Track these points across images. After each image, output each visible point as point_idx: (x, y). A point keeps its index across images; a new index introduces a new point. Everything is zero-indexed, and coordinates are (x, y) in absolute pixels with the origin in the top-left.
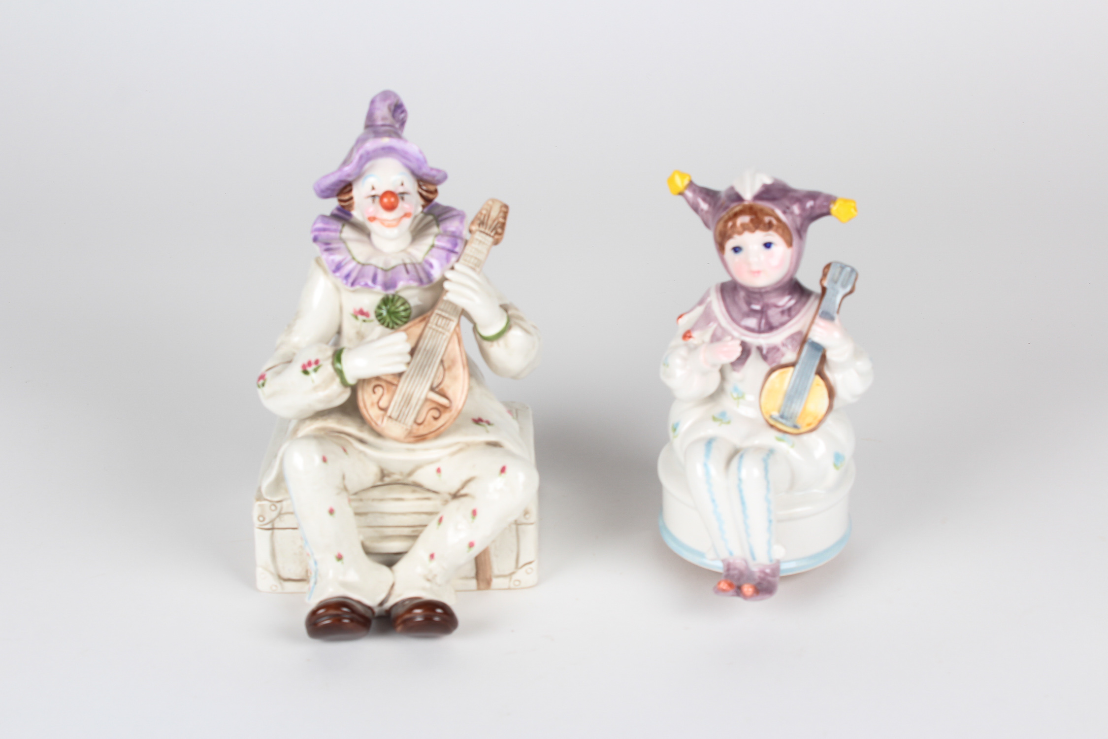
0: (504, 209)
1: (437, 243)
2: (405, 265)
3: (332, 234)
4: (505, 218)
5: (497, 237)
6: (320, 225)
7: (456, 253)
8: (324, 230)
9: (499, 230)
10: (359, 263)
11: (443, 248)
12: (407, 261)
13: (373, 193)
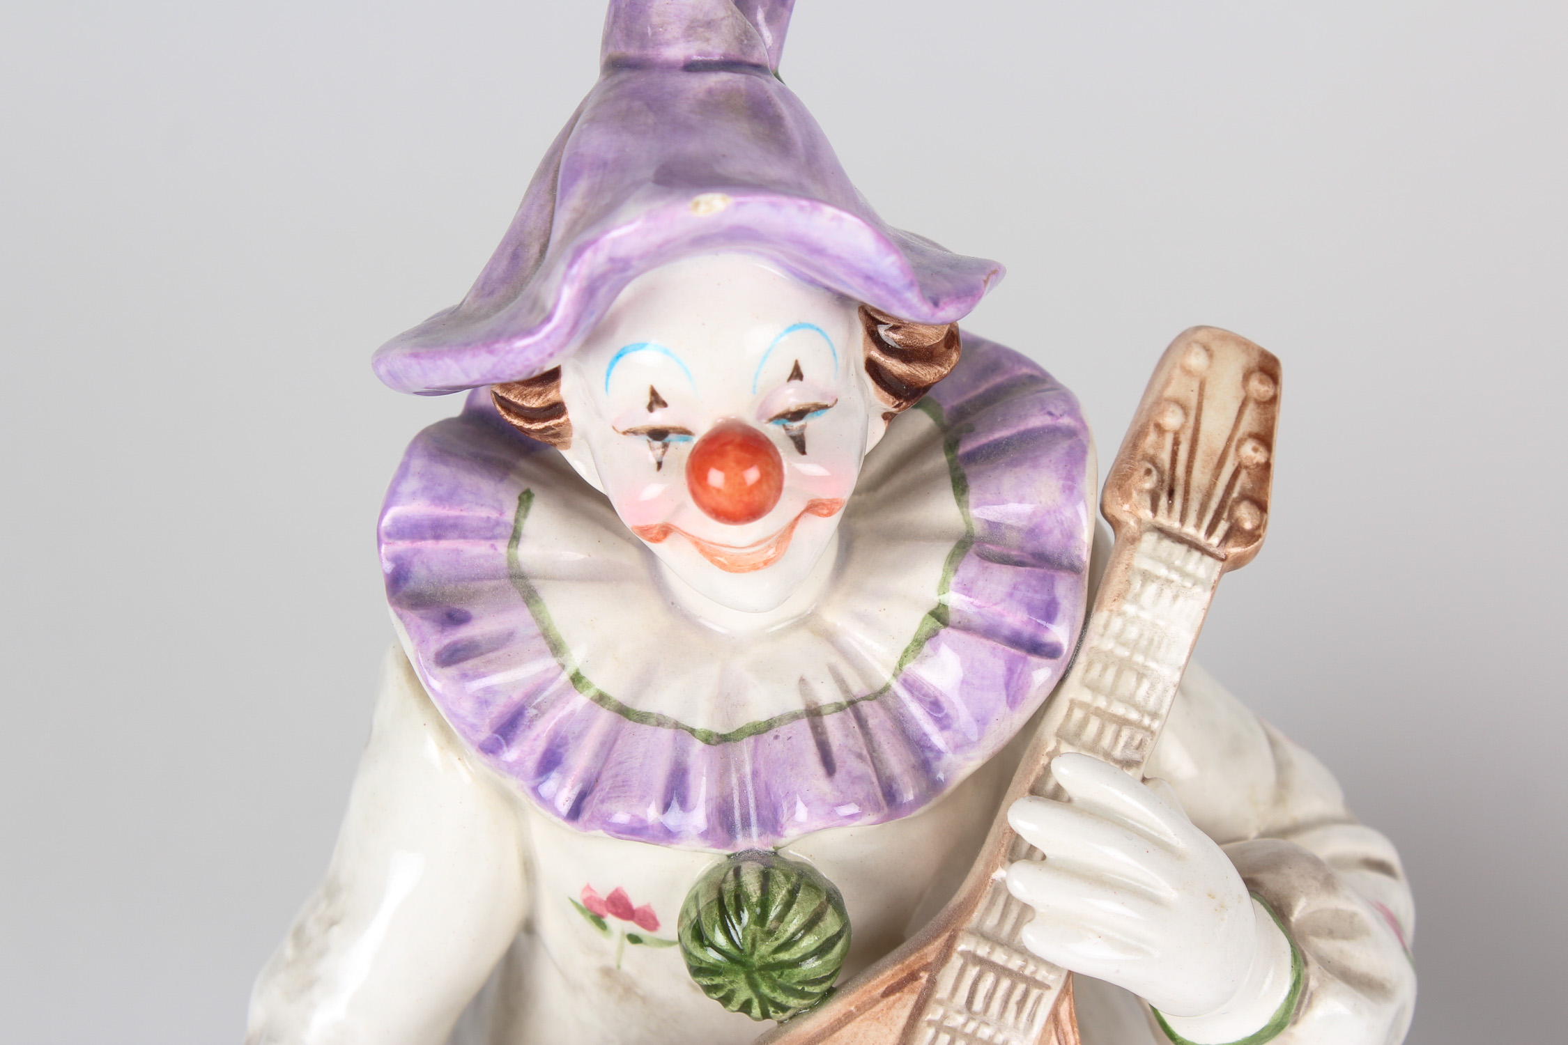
0: (1259, 387)
1: (955, 600)
2: (814, 714)
3: (475, 550)
4: (1265, 439)
5: (1234, 550)
6: (414, 507)
7: (1050, 652)
8: (438, 529)
9: (1246, 516)
10: (601, 699)
11: (989, 632)
12: (827, 694)
13: (659, 419)
